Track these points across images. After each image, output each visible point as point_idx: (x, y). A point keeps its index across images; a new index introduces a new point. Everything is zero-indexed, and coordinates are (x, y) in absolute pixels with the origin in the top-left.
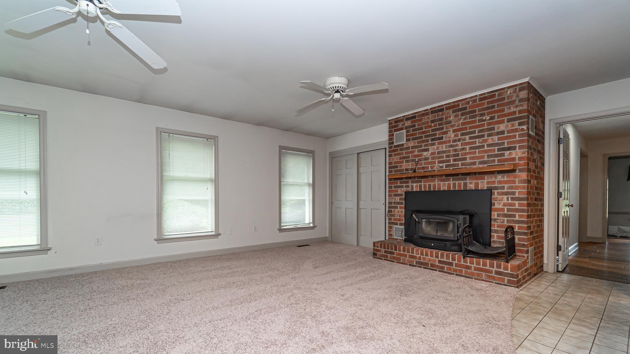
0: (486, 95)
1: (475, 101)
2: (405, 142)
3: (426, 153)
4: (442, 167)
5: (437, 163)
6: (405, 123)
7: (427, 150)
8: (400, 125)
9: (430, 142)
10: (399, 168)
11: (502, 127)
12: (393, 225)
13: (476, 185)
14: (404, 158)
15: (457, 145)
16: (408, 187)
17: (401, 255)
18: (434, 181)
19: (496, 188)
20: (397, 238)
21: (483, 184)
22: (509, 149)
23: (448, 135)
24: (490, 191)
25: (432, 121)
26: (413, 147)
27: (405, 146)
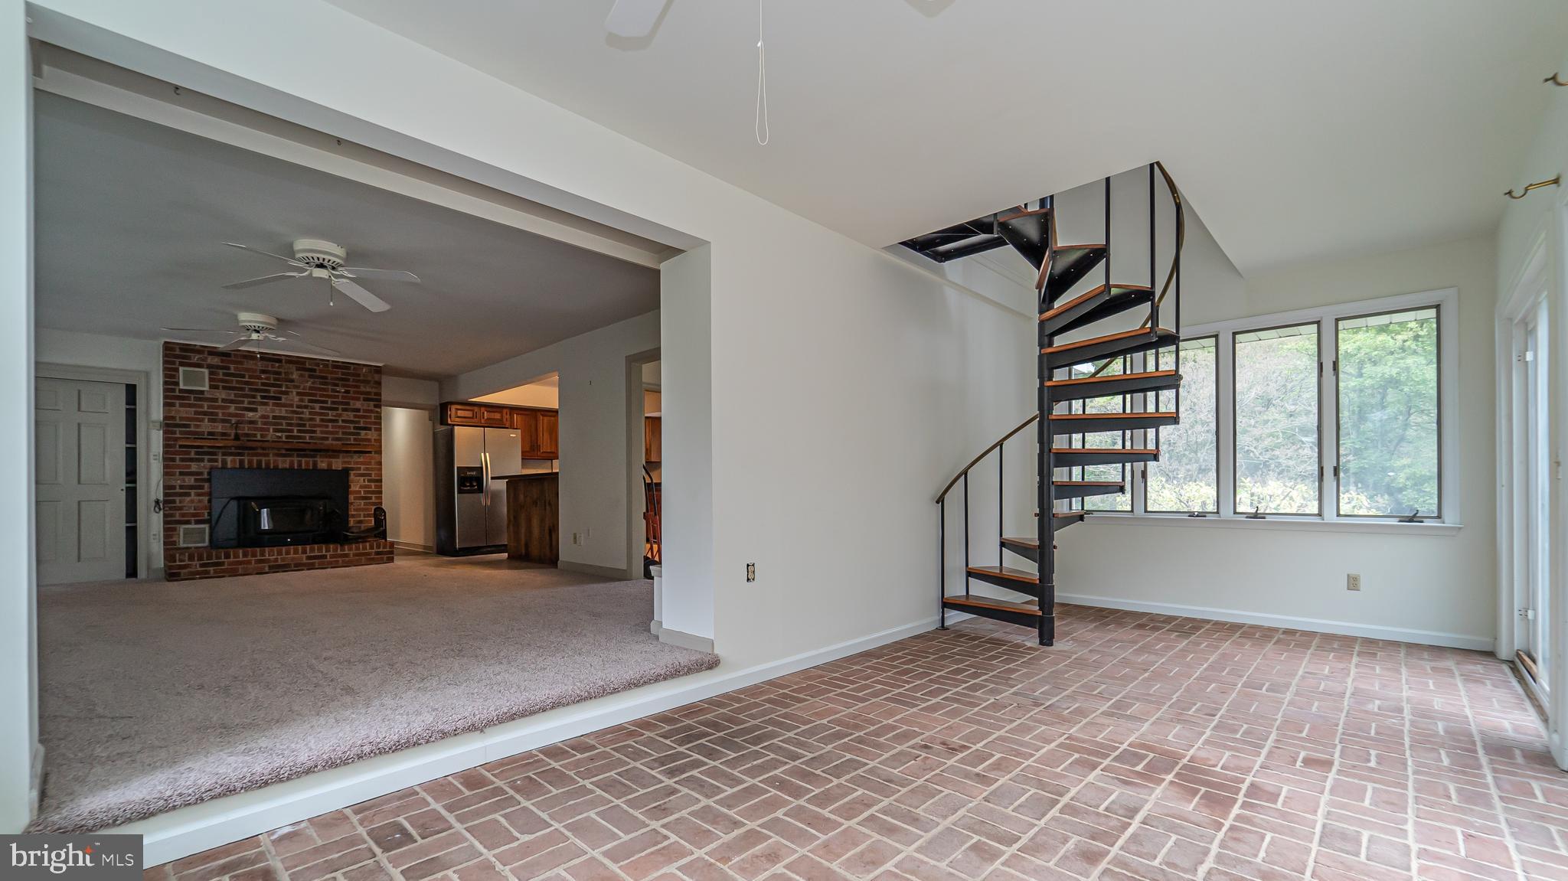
0: (340, 364)
1: (326, 366)
2: (206, 388)
3: (251, 414)
4: (280, 437)
5: (271, 430)
6: (206, 358)
7: (255, 410)
8: (195, 358)
9: (259, 399)
10: (192, 429)
11: (358, 405)
12: (178, 526)
13: (330, 464)
14: (205, 413)
15: (302, 413)
16: (216, 461)
17: (241, 563)
18: (267, 455)
19: (352, 469)
20: (190, 545)
21: (338, 464)
22: (365, 429)
23: (290, 397)
24: (346, 472)
25: (263, 372)
26: (223, 400)
27: (207, 395)
